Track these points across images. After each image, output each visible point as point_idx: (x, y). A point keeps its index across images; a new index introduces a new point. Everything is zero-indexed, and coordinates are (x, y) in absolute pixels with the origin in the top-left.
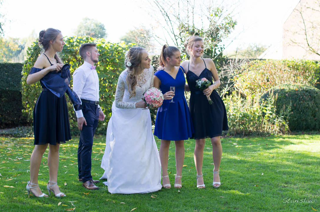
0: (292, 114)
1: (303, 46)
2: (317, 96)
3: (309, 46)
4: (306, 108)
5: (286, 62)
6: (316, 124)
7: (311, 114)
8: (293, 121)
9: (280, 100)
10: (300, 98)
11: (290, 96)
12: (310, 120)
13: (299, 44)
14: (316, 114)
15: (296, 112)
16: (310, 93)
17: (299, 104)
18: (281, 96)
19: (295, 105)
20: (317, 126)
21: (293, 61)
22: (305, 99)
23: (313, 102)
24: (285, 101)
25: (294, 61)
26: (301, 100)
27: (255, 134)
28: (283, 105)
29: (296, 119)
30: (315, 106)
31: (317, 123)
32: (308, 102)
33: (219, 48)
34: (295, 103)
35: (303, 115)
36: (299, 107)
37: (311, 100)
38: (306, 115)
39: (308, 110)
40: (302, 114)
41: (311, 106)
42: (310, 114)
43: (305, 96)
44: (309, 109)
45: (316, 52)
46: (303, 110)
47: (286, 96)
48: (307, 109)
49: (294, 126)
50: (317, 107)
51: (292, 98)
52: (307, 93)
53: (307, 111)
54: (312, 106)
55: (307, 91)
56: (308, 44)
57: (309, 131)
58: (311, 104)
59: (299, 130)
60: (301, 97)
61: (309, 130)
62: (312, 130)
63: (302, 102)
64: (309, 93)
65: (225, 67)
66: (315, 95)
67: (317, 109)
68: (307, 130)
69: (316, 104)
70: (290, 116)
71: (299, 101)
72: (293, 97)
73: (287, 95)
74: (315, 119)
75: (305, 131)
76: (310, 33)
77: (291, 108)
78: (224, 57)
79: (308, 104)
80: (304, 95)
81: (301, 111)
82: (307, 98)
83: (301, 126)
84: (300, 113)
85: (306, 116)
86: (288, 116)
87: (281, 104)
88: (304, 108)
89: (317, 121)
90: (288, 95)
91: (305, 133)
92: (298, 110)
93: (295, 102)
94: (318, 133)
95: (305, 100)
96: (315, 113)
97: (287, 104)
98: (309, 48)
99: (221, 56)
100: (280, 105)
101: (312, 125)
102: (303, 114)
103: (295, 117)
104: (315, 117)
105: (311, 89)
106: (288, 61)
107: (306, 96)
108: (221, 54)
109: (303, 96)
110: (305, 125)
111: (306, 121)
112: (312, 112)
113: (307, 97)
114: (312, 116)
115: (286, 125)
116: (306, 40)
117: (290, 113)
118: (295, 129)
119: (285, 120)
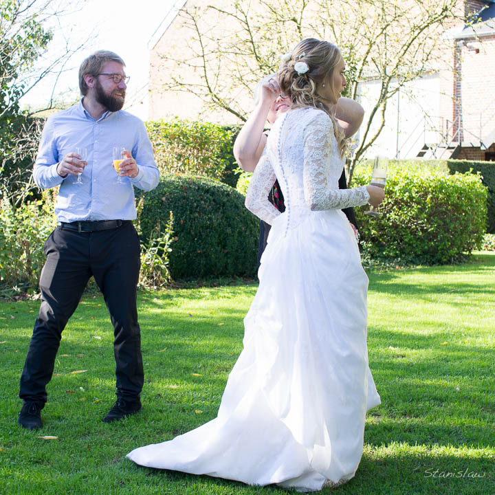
0: (176, 242)
1: (198, 92)
2: (228, 201)
3: (211, 92)
4: (207, 228)
5: (162, 127)
6: (227, 263)
7: (216, 241)
8: (179, 257)
9: (149, 210)
10: (192, 207)
11: (171, 202)
12: (214, 253)
13: (190, 88)
14: (228, 241)
15: (183, 236)
16: (213, 194)
17: (190, 218)
18: (150, 203)
19: (182, 221)
20: (229, 267)
21: (177, 125)
22: (204, 208)
23: (219, 215)
24: (160, 213)
25: (179, 124)
26: (194, 210)
27: (93, 290)
28: (155, 223)
29: (185, 252)
30: (225, 223)
31: (229, 261)
32: (209, 216)
33: (12, 92)
34: (182, 217)
35: (199, 244)
36: (191, 226)
37: (216, 210)
38: (205, 243)
39: (210, 232)
40: (197, 241)
41: (215, 225)
42: (214, 241)
43: (203, 202)
44: (213, 230)
45: (226, 106)
46: (200, 233)
47: (162, 201)
48: (208, 230)
49: (181, 269)
50: (229, 225)
51: (175, 207)
52: (208, 195)
53: (207, 236)
54: (220, 224)
55: (207, 191)
56: (208, 87)
57: (213, 278)
58: (216, 219)
59: (192, 277)
60: (195, 204)
61: (212, 276)
62: (220, 276)
63: (197, 215)
64: (212, 196)
65: (27, 137)
66: (225, 200)
67: (229, 230)
68: (208, 277)
69: (227, 218)
70: (170, 246)
71: (191, 213)
72: (177, 205)
73: (164, 199)
74: (226, 251)
75: (204, 280)
76: (213, 64)
77: (174, 228)
78: (24, 112)
79: (210, 219)
80: (202, 199)
81: (196, 235)
82: (208, 206)
83: (196, 268)
84: (194, 239)
85: (207, 245)
86: (166, 247)
87: (151, 219)
88: (202, 227)
89: (229, 256)
90: (167, 199)
91: (204, 283)
92: (189, 233)
93: (183, 214)
94: (232, 282)
95: (203, 211)
96: (224, 239)
97: (163, 220)
98: (210, 96)
99: (17, 112)
100: (148, 222)
101: (218, 265)
102: (200, 241)
103: (183, 249)
104: (224, 247)
105: (215, 187)
106: (166, 125)
107: (205, 201)
108: (16, 107)
109: (198, 201)
110: (205, 266)
111: (207, 256)
112: (220, 236)
113: (207, 204)
114: (218, 246)
115: (163, 266)
116: (204, 78)
117: (171, 241)
118: (183, 275)
119: (161, 256)
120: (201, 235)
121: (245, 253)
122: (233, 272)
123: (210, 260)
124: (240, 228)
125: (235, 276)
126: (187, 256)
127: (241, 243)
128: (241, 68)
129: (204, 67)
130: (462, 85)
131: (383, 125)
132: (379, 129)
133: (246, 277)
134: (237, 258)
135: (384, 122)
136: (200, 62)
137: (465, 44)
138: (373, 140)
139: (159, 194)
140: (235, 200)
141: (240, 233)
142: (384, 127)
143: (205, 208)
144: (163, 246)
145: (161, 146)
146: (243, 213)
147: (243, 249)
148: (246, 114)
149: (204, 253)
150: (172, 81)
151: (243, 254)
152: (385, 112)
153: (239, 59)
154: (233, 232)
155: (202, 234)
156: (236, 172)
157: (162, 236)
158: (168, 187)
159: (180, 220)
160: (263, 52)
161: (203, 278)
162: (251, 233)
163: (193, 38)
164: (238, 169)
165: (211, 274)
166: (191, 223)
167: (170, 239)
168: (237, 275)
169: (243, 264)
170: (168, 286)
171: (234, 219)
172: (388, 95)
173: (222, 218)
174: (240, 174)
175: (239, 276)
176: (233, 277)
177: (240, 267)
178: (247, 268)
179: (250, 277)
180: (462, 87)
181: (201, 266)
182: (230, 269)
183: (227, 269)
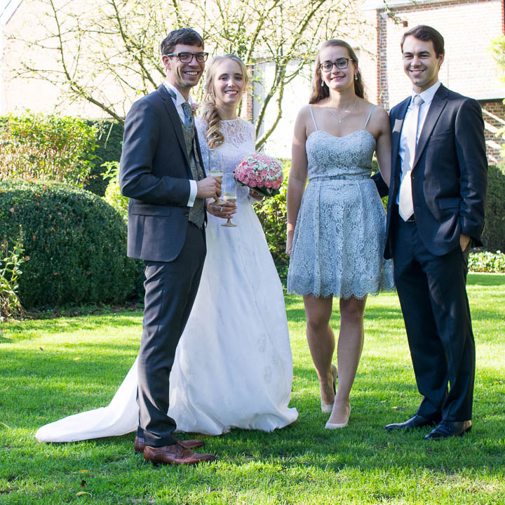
0: (27, 262)
1: (54, 79)
2: (90, 211)
3: (69, 79)
4: (65, 246)
5: (11, 121)
6: (90, 289)
7: (77, 260)
8: (31, 280)
10: (46, 219)
11: (21, 214)
12: (75, 275)
13: (45, 75)
14: (91, 261)
15: (36, 256)
16: (72, 203)
17: (45, 233)
19: (34, 237)
20: (93, 292)
21: (28, 119)
23: (81, 229)
24: (8, 227)
25: (31, 118)
26: (49, 223)
29: (38, 275)
30: (88, 238)
31: (93, 284)
32: (68, 230)
34: (34, 232)
35: (56, 265)
36: (46, 243)
37: (77, 223)
38: (63, 264)
39: (69, 251)
40: (54, 261)
41: (75, 241)
42: (75, 260)
43: (60, 213)
44: (73, 247)
45: (88, 95)
46: (56, 251)
47: (11, 213)
48: (67, 247)
49: (34, 296)
50: (93, 241)
51: (25, 219)
52: (67, 205)
53: (65, 254)
54: (81, 240)
55: (65, 200)
56: (66, 73)
57: (74, 306)
58: (77, 233)
59: (47, 305)
60: (51, 216)
61: (72, 304)
62: (82, 303)
63: (53, 229)
64: (72, 206)
66: (88, 210)
67: (92, 248)
68: (67, 305)
69: (89, 232)
70: (21, 268)
71: (45, 227)
72: (28, 217)
73: (12, 210)
74: (89, 273)
75: (63, 308)
76: (71, 46)
77: (25, 245)
79: (69, 234)
80: (59, 210)
81: (52, 253)
82: (66, 219)
83: (51, 294)
84: (49, 259)
85: (66, 266)
86: (15, 268)
88: (59, 244)
89: (92, 278)
90: (16, 210)
91: (63, 312)
92: (44, 251)
93: (35, 228)
94: (97, 310)
95: (60, 224)
96: (86, 258)
97: (11, 236)
98: (68, 85)
101: (80, 289)
102: (57, 261)
103: (36, 271)
104: (87, 268)
105: (74, 194)
106: (16, 119)
107: (62, 212)
109: (54, 212)
110: (64, 291)
111: (66, 279)
112: (81, 254)
113: (66, 215)
114: (79, 267)
115: (11, 292)
116: (61, 62)
117: (21, 261)
118: (36, 303)
119: (9, 279)
120: (59, 254)
121: (113, 274)
122: (98, 298)
123: (70, 284)
124: (107, 245)
125: (101, 303)
126: (41, 279)
127: (108, 264)
128: (106, 49)
129: (61, 49)
130: (387, 66)
131: (280, 117)
132: (275, 121)
133: (114, 304)
134: (103, 282)
135: (280, 113)
136: (56, 42)
137: (390, 16)
138: (268, 135)
139: (6, 204)
140: (100, 211)
141: (106, 250)
142: (281, 120)
143: (62, 220)
144: (11, 267)
145: (10, 145)
146: (110, 226)
147: (110, 270)
148: (112, 105)
149: (62, 275)
150: (22, 66)
151: (110, 277)
152: (282, 101)
153: (104, 38)
154: (97, 249)
155: (60, 252)
156: (105, 176)
157: (9, 255)
158: (18, 196)
159: (32, 235)
160: (133, 30)
161: (60, 306)
162: (119, 251)
163: (47, 14)
164: (107, 172)
165: (72, 301)
166: (46, 239)
167: (19, 258)
168: (103, 302)
169: (111, 288)
170: (18, 317)
171: (98, 234)
172: (286, 80)
173: (83, 233)
174: (109, 179)
175: (105, 303)
176: (98, 304)
177: (106, 292)
178: (115, 292)
179: (120, 304)
180: (387, 68)
181: (59, 291)
182: (95, 295)
183: (90, 295)
